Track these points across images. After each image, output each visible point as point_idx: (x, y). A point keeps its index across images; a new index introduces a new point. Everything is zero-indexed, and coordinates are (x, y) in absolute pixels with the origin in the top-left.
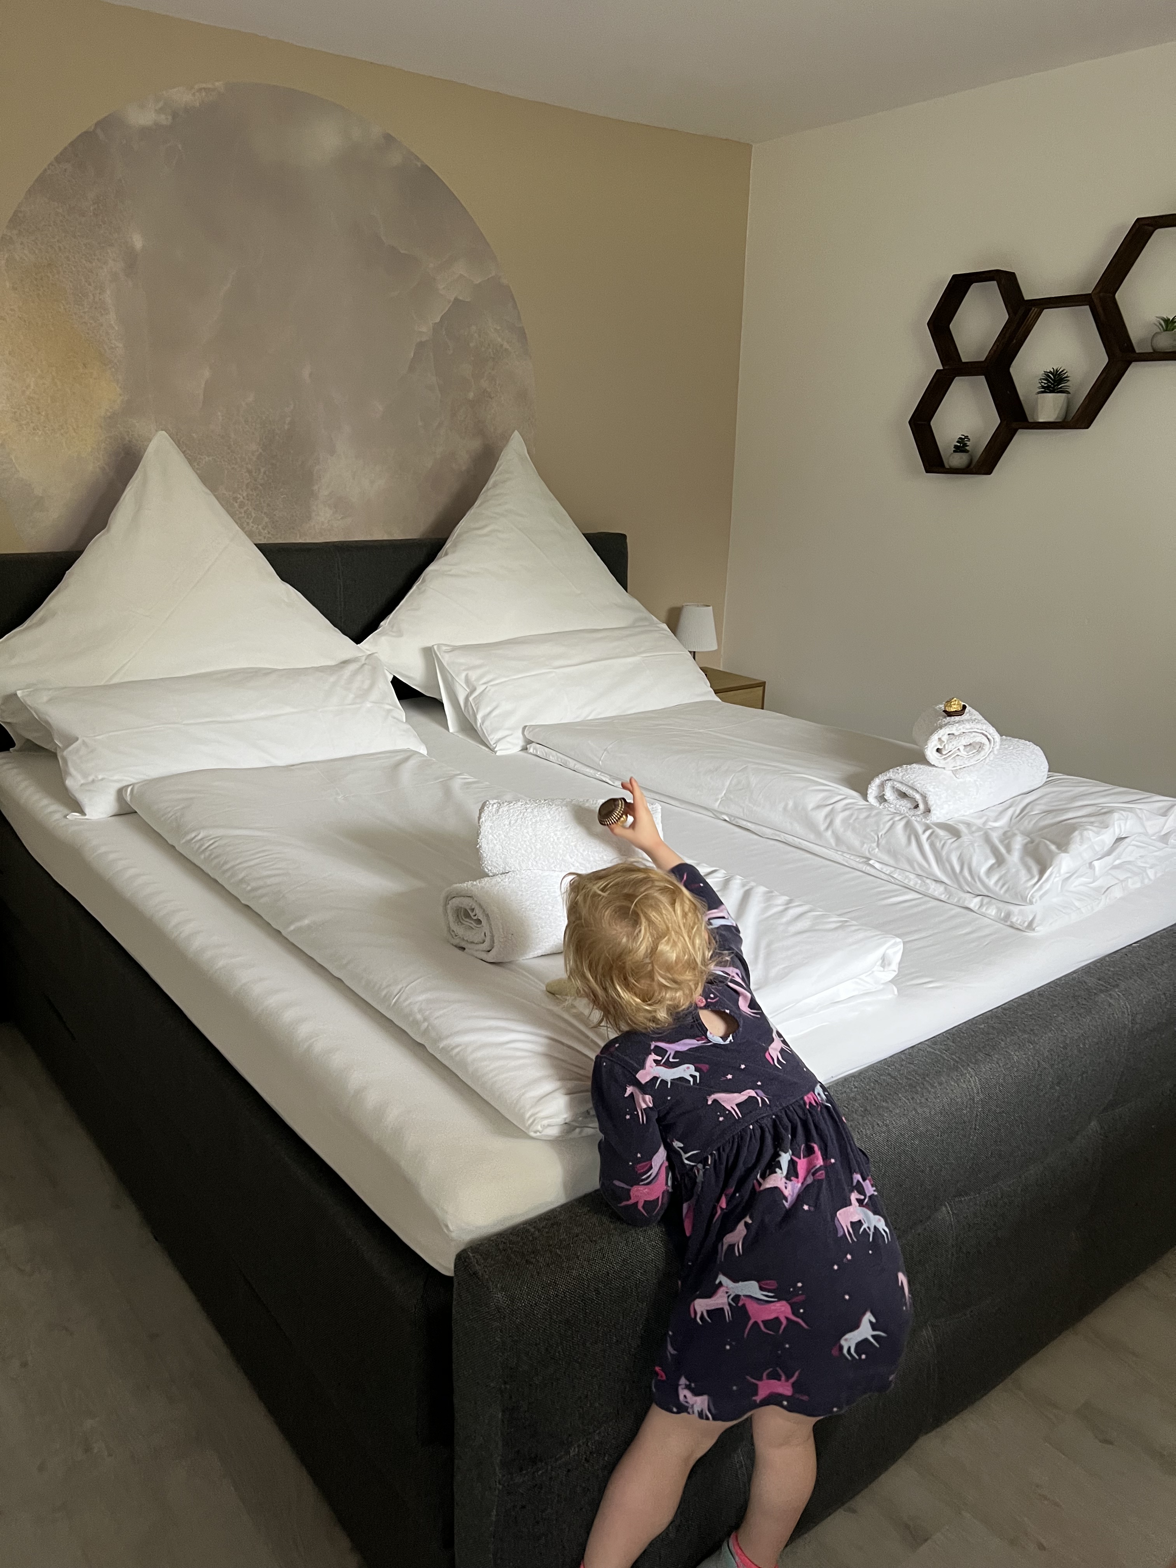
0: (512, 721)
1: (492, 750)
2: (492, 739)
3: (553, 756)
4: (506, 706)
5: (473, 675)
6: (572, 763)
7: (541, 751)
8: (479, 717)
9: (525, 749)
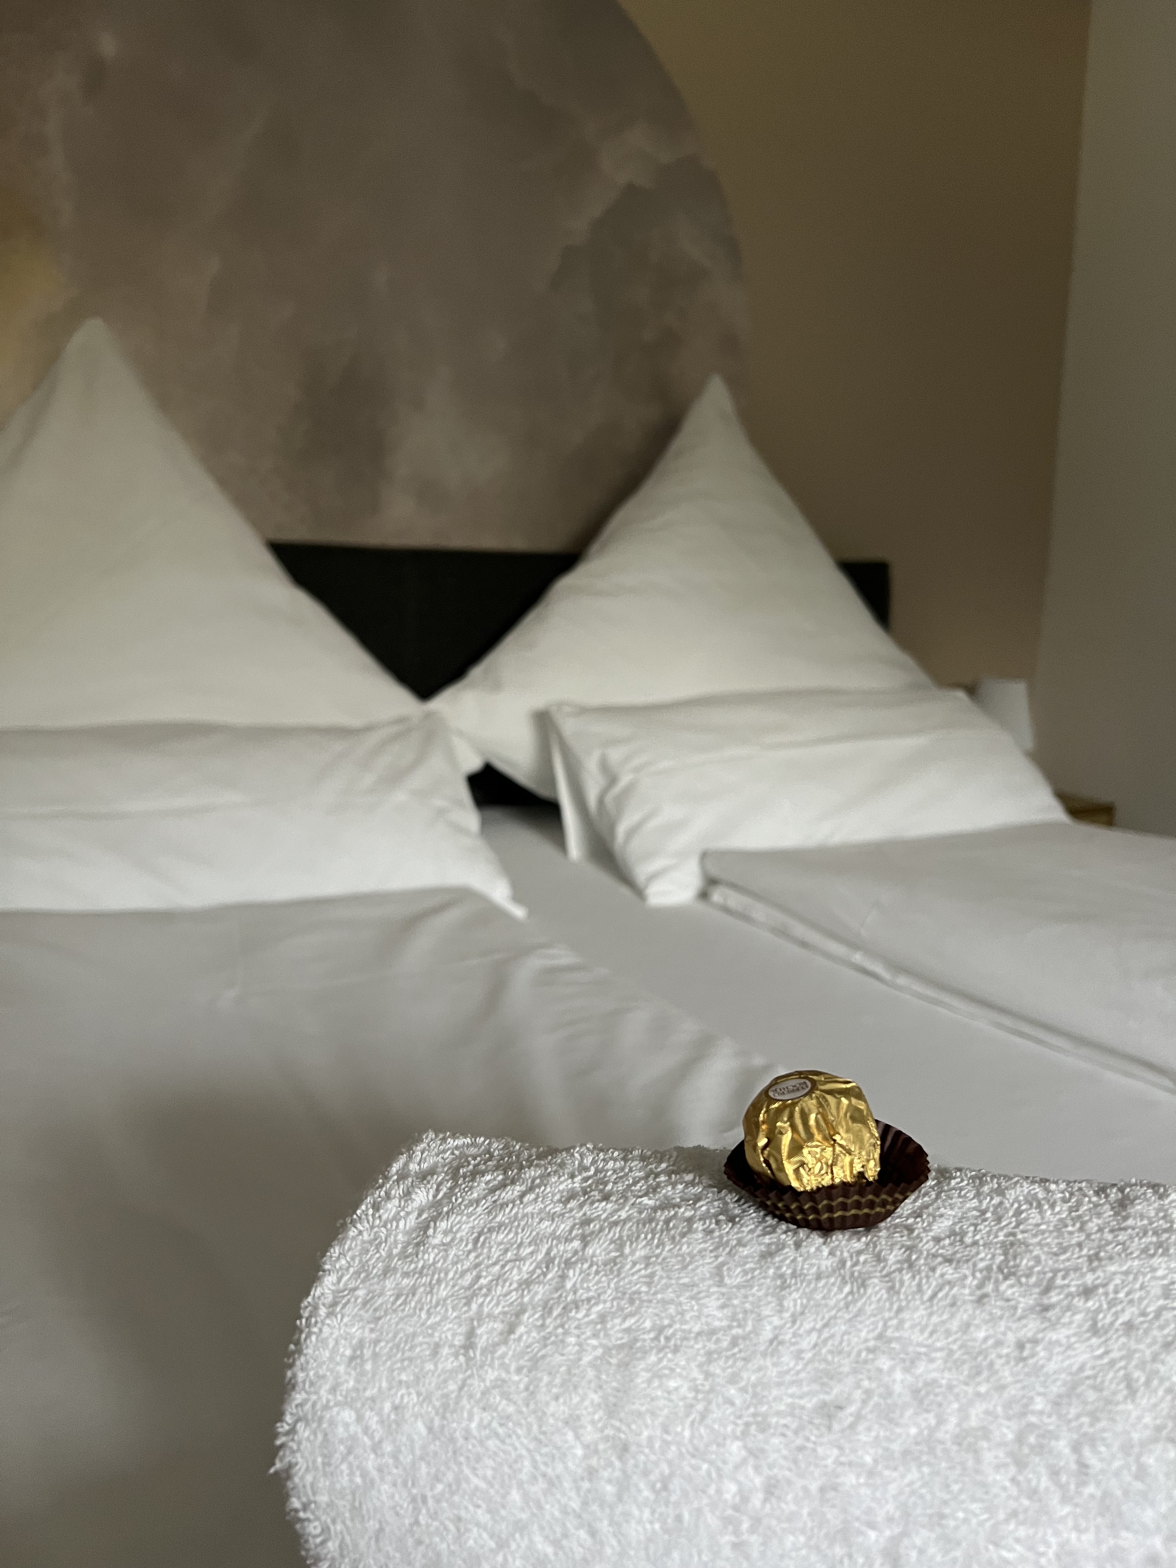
0: (683, 840)
1: (639, 892)
2: (641, 872)
3: (760, 912)
4: (670, 813)
5: (615, 755)
6: (800, 930)
7: (735, 900)
8: (621, 830)
9: (704, 895)
